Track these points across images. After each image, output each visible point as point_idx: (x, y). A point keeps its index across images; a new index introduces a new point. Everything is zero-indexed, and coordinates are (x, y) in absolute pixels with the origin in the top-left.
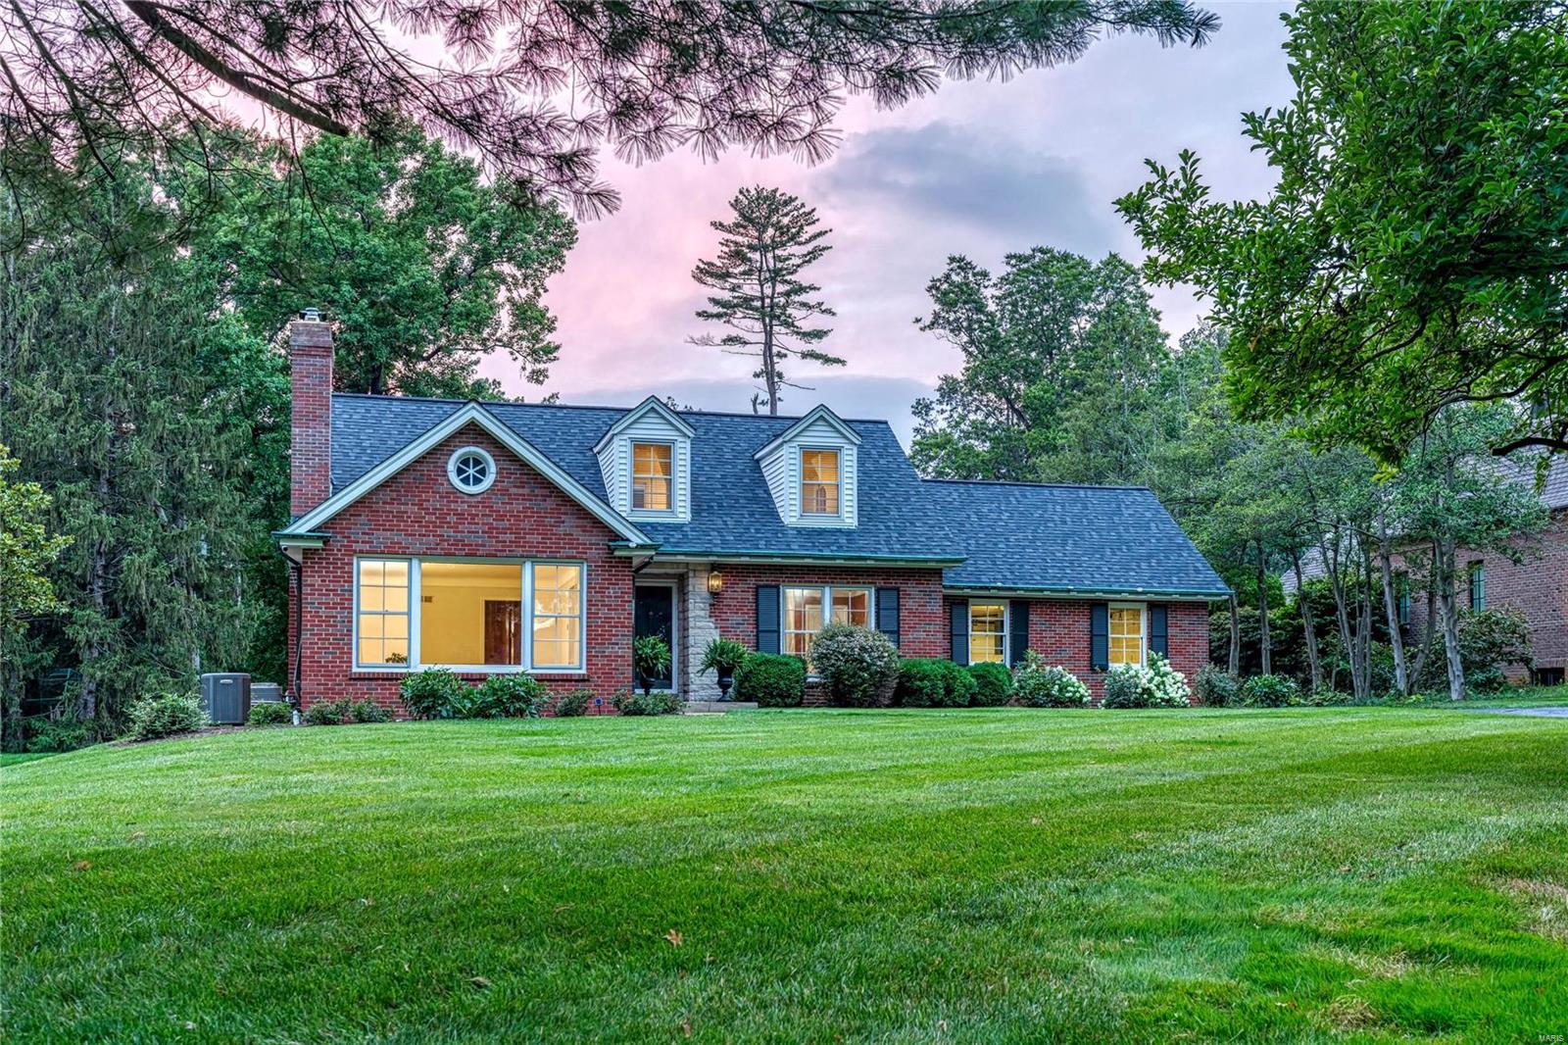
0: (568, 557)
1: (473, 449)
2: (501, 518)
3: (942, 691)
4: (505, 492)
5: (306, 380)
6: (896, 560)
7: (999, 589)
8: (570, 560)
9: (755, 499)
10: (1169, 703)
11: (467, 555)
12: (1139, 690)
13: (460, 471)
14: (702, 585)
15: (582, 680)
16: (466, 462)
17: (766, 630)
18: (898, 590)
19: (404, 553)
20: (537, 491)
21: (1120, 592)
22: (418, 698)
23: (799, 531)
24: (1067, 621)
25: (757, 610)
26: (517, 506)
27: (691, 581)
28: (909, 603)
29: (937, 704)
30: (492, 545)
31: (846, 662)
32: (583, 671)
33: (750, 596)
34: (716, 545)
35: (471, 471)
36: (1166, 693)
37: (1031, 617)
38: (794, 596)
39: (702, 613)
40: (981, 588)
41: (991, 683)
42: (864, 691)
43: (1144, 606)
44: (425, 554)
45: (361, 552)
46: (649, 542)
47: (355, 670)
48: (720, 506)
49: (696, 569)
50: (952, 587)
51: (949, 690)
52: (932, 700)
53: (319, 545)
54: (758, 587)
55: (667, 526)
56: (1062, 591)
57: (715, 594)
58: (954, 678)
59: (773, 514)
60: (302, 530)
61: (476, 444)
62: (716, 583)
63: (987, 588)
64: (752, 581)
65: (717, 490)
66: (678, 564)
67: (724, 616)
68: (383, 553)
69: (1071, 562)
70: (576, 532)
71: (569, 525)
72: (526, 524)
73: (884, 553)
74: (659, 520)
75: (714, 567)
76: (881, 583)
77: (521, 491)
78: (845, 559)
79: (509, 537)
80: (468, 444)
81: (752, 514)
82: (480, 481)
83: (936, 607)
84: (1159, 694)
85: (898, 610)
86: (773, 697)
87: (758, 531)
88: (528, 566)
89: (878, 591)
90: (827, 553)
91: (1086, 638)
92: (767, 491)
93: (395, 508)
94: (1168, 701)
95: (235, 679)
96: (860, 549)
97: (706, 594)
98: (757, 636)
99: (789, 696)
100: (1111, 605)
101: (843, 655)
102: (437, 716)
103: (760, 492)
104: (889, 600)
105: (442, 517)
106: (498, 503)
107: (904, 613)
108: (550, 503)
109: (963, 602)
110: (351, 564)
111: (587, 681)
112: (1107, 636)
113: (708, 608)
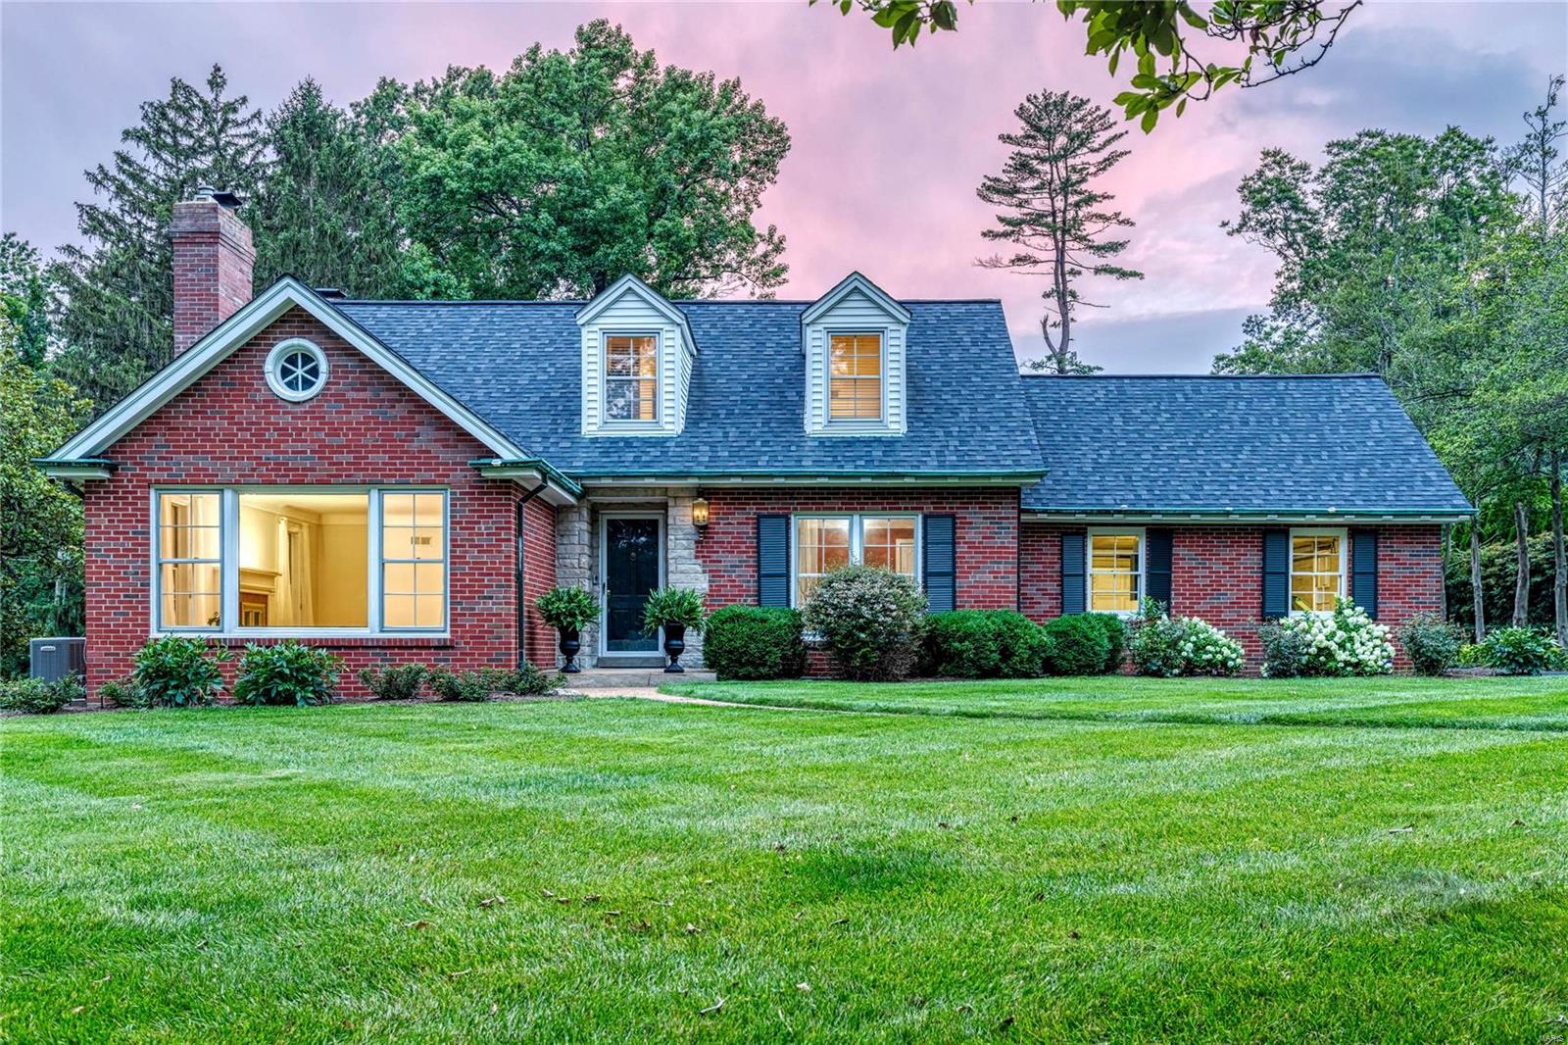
0: (423, 483)
1: (295, 341)
2: (334, 432)
3: (996, 656)
4: (340, 397)
5: (190, 275)
6: (945, 477)
7: (1126, 513)
8: (427, 486)
9: (781, 404)
10: (1359, 669)
11: (292, 483)
12: (1313, 650)
13: (285, 372)
14: (688, 515)
15: (443, 646)
16: (292, 360)
17: (772, 577)
18: (953, 517)
19: (211, 483)
20: (383, 395)
21: (1304, 514)
22: (149, 676)
23: (822, 442)
24: (1228, 554)
25: (758, 547)
26: (356, 416)
27: (671, 512)
28: (971, 535)
29: (994, 673)
30: (324, 469)
31: (840, 617)
32: (447, 635)
33: (750, 530)
34: (699, 464)
35: (300, 372)
36: (1353, 653)
37: (1175, 550)
38: (808, 529)
39: (685, 553)
40: (1100, 513)
41: (1076, 643)
42: (864, 657)
43: (1344, 532)
44: (237, 483)
45: (158, 482)
46: (524, 458)
47: (153, 634)
48: (730, 414)
49: (678, 495)
50: (1058, 512)
51: (1006, 653)
52: (980, 668)
53: (105, 475)
54: (759, 517)
55: (646, 442)
56: (1218, 514)
57: (703, 529)
58: (1016, 637)
59: (796, 421)
60: (73, 457)
61: (301, 334)
62: (702, 513)
63: (1108, 513)
64: (752, 510)
65: (735, 393)
66: (653, 490)
67: (714, 557)
68: (184, 482)
69: (1241, 476)
70: (436, 449)
71: (426, 437)
72: (368, 440)
73: (929, 467)
74: (639, 434)
75: (703, 493)
76: (929, 508)
77: (362, 395)
78: (873, 477)
79: (346, 457)
80: (291, 335)
81: (765, 423)
82: (312, 384)
83: (1008, 539)
84: (1342, 656)
85: (954, 544)
86: (742, 665)
87: (765, 443)
88: (375, 494)
89: (926, 518)
90: (849, 469)
91: (1257, 576)
92: (801, 395)
93: (199, 423)
94: (1357, 665)
95: (58, 644)
96: (897, 464)
97: (692, 530)
98: (759, 581)
99: (764, 665)
100: (1293, 532)
101: (835, 607)
102: (169, 702)
103: (792, 396)
104: (942, 531)
105: (259, 434)
106: (331, 412)
107: (961, 548)
108: (401, 410)
109: (1079, 531)
110: (148, 498)
111: (452, 647)
112: (1286, 573)
113: (693, 546)
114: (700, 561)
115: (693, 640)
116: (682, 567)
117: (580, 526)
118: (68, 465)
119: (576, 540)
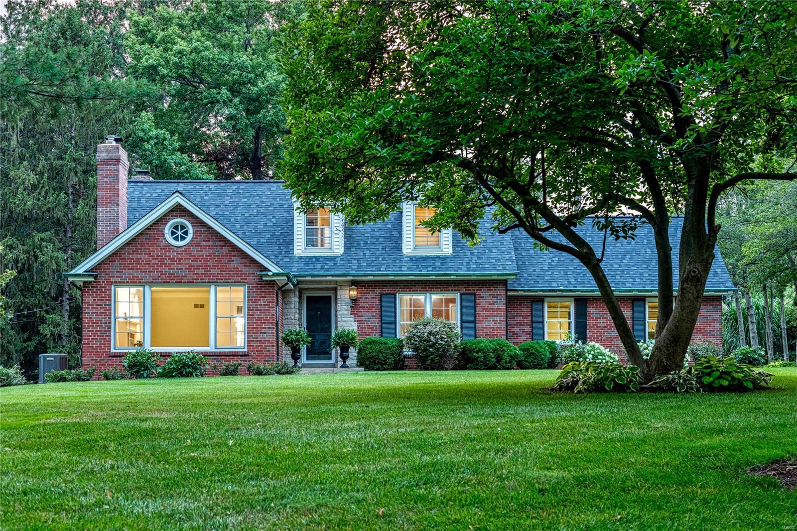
0: (235, 282)
1: (179, 220)
2: (196, 260)
3: (494, 360)
4: (198, 245)
5: (105, 179)
6: (470, 275)
7: (562, 291)
8: (237, 283)
9: (390, 239)
11: (176, 282)
13: (173, 233)
14: (346, 295)
15: (244, 355)
16: (176, 228)
17: (388, 323)
18: (475, 294)
19: (140, 283)
20: (218, 243)
21: (651, 291)
22: (131, 367)
23: (411, 258)
25: (381, 309)
26: (206, 252)
27: (339, 292)
28: (483, 303)
29: (493, 368)
30: (191, 277)
31: (421, 341)
32: (246, 350)
33: (377, 301)
34: (353, 269)
35: (179, 233)
37: (588, 309)
38: (405, 300)
39: (346, 312)
40: (550, 291)
41: (533, 354)
42: (432, 360)
44: (152, 282)
45: (116, 282)
46: (282, 271)
47: (113, 351)
48: (366, 243)
49: (342, 284)
50: (529, 291)
51: (499, 358)
52: (486, 365)
53: (92, 279)
54: (381, 295)
55: (327, 258)
57: (354, 301)
58: (503, 351)
59: (399, 248)
60: (80, 272)
61: (181, 217)
62: (354, 293)
63: (553, 291)
64: (378, 291)
65: (367, 233)
66: (330, 281)
67: (360, 314)
68: (128, 282)
69: (622, 271)
70: (241, 267)
71: (236, 262)
72: (211, 263)
73: (463, 271)
74: (322, 254)
75: (354, 283)
76: (463, 290)
77: (208, 244)
78: (436, 276)
79: (201, 271)
80: (177, 217)
81: (384, 248)
82: (185, 238)
83: (501, 305)
85: (475, 307)
86: (376, 364)
87: (384, 259)
88: (213, 288)
89: (461, 295)
90: (424, 272)
91: (630, 322)
92: (400, 233)
93: (135, 256)
96: (447, 269)
97: (349, 301)
98: (381, 326)
99: (386, 364)
100: (647, 300)
101: (419, 337)
103: (395, 234)
104: (469, 301)
105: (162, 261)
106: (194, 251)
107: (479, 309)
108: (225, 250)
109: (540, 300)
110: (111, 290)
111: (248, 355)
112: (644, 321)
113: (350, 309)
114: (353, 316)
115: (353, 353)
116: (344, 319)
117: (295, 299)
118: (79, 275)
119: (293, 306)
